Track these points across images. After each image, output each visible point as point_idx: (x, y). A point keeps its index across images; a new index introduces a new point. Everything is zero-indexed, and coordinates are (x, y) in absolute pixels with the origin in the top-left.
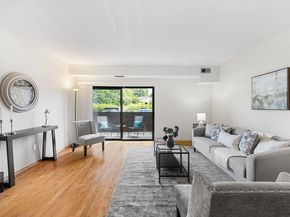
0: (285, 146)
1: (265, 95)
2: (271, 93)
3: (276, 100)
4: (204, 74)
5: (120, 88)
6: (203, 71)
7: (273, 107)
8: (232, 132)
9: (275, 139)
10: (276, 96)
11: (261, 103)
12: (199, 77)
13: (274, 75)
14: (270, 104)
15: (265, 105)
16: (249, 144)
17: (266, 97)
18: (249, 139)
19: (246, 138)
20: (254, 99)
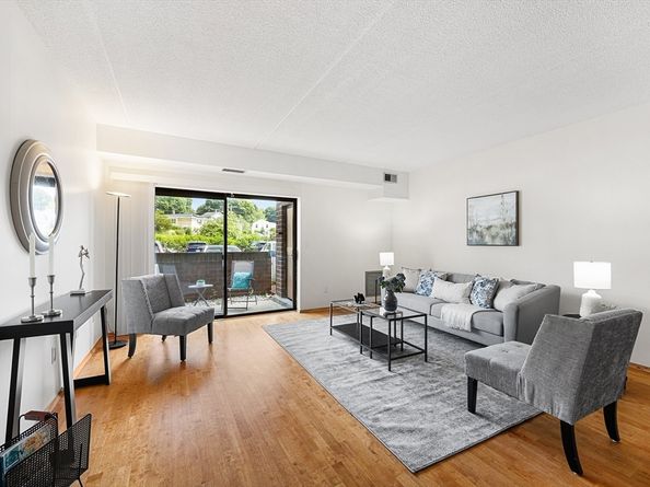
0: (534, 289)
1: (487, 225)
2: (495, 223)
3: (502, 232)
4: (388, 183)
5: (223, 196)
6: (388, 178)
7: (498, 242)
8: (449, 278)
9: (515, 282)
10: (502, 228)
11: (482, 236)
12: (382, 187)
13: (498, 200)
14: (493, 238)
15: (488, 239)
16: (488, 292)
17: (489, 228)
18: (488, 286)
19: (482, 285)
20: (471, 231)
